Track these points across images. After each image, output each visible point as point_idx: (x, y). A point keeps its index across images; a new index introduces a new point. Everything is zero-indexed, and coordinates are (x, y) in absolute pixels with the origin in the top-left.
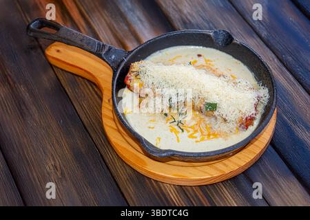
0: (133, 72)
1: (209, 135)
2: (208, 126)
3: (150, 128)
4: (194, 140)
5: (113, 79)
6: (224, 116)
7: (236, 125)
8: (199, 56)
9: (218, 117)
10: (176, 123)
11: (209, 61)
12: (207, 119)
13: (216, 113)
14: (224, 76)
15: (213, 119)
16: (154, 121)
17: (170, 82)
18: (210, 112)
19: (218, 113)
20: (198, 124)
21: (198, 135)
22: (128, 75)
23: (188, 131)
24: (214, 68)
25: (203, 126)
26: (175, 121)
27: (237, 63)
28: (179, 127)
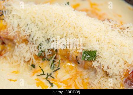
2: (85, 81)
3: (10, 80)
6: (105, 69)
7: (120, 80)
9: (98, 70)
10: (45, 76)
12: (85, 72)
13: (95, 64)
14: (109, 20)
15: (92, 73)
17: (40, 24)
18: (89, 63)
19: (98, 65)
20: (73, 78)
26: (44, 74)
27: (130, 8)
28: (48, 81)
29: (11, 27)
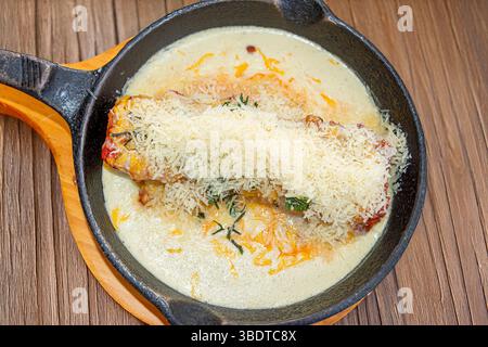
0: (117, 135)
1: (295, 253)
4: (266, 269)
5: (75, 151)
8: (251, 49)
10: (225, 233)
11: (272, 60)
21: (272, 255)
22: (107, 144)
23: (253, 250)
24: (285, 78)
25: (279, 229)
26: (222, 229)
27: (332, 61)
28: (233, 241)
29: (153, 163)
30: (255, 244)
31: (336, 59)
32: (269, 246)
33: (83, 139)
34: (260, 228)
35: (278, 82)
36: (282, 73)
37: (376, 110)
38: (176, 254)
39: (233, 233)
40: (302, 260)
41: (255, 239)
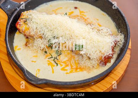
0: (22, 19)
1: (77, 69)
2: (77, 62)
4: (65, 72)
6: (88, 55)
8: (76, 8)
9: (84, 56)
10: (53, 59)
11: (82, 12)
12: (76, 56)
16: (36, 56)
17: (49, 28)
20: (69, 60)
21: (68, 68)
22: (19, 21)
23: (61, 65)
24: (86, 18)
25: (73, 61)
26: (52, 57)
27: (103, 14)
28: (55, 62)
29: (32, 29)
30: (63, 64)
31: (105, 14)
32: (67, 65)
33: (11, 20)
34: (66, 59)
35: (83, 18)
36: (85, 16)
37: (116, 30)
38: (34, 63)
39: (56, 59)
40: (79, 71)
41: (63, 62)
